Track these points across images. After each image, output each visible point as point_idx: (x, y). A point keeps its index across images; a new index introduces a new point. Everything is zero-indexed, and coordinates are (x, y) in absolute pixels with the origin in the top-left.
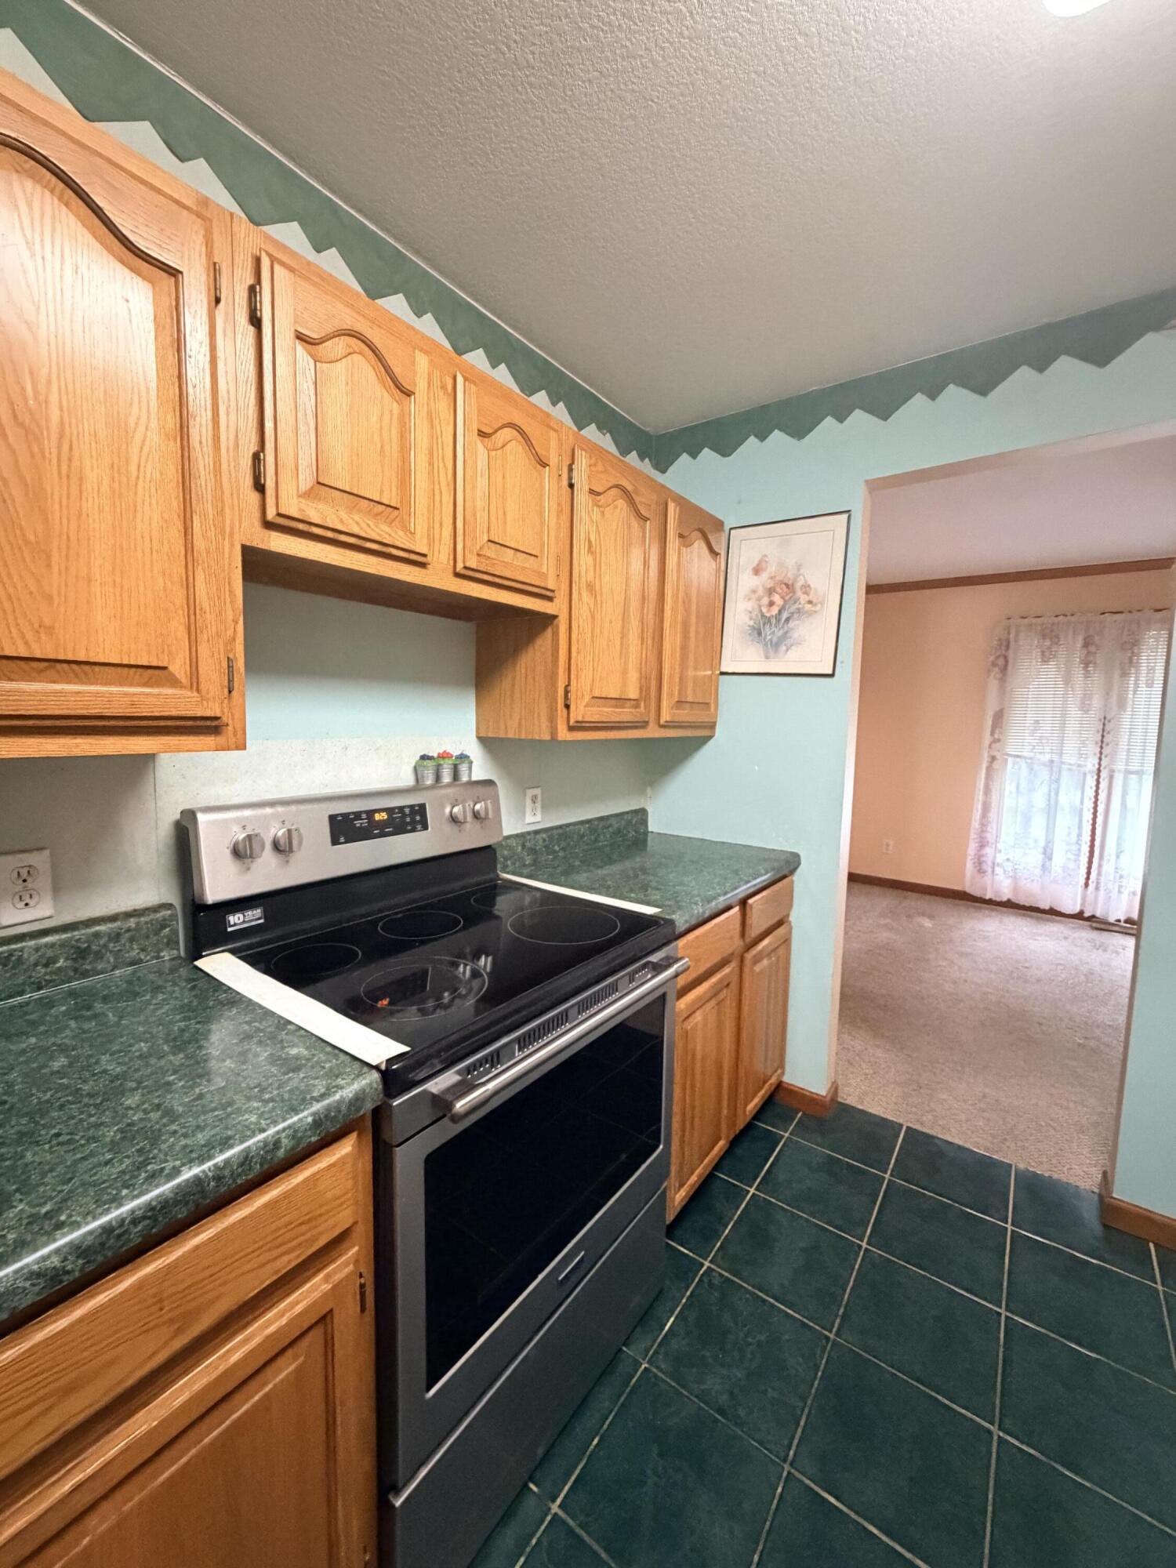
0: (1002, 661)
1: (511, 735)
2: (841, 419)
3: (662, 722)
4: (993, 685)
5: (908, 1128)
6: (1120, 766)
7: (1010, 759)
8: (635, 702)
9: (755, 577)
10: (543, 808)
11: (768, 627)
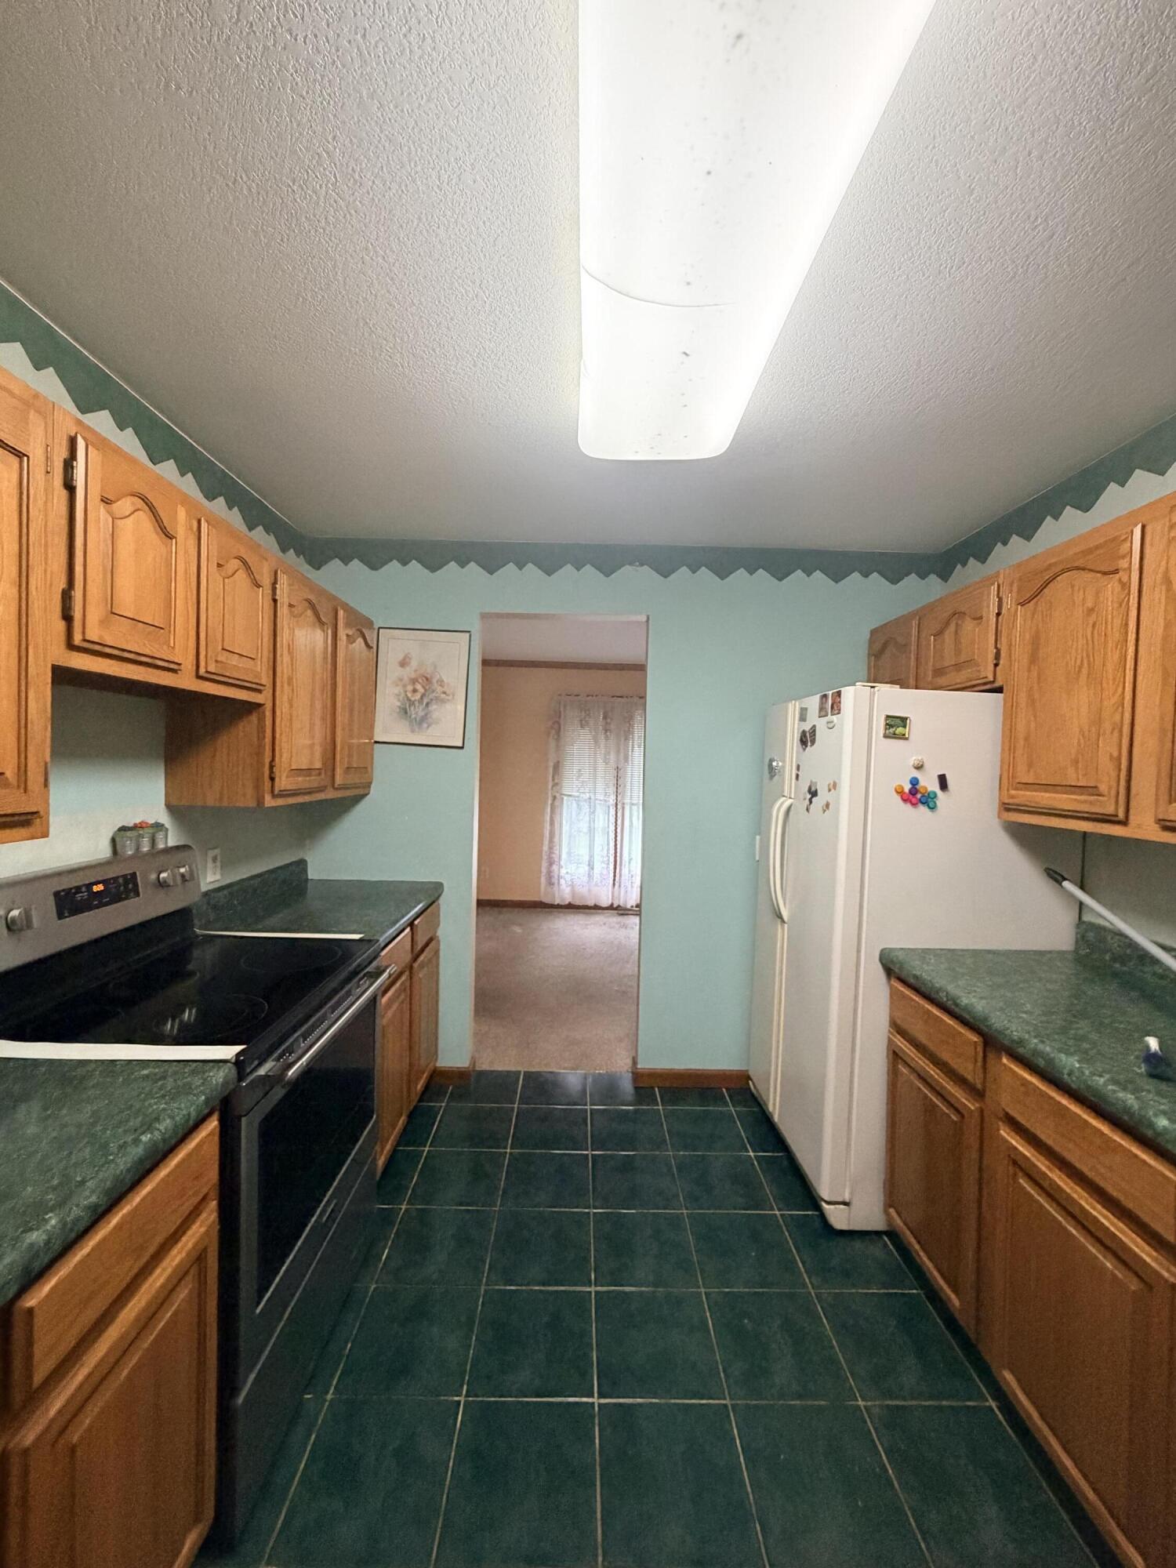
0: (556, 727)
2: (462, 566)
3: (336, 786)
4: (552, 744)
5: (525, 1072)
6: (627, 801)
7: (565, 798)
8: (317, 771)
9: (400, 668)
10: (222, 867)
11: (412, 708)
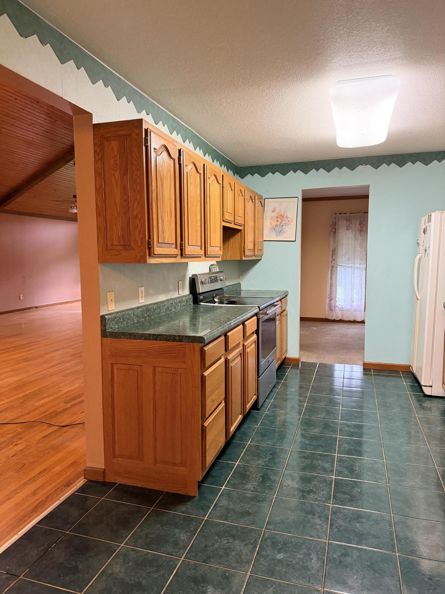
0: (334, 230)
1: (228, 259)
2: (295, 172)
3: (255, 255)
4: (331, 238)
5: (319, 363)
7: (338, 267)
8: (252, 251)
9: (273, 213)
11: (277, 227)
